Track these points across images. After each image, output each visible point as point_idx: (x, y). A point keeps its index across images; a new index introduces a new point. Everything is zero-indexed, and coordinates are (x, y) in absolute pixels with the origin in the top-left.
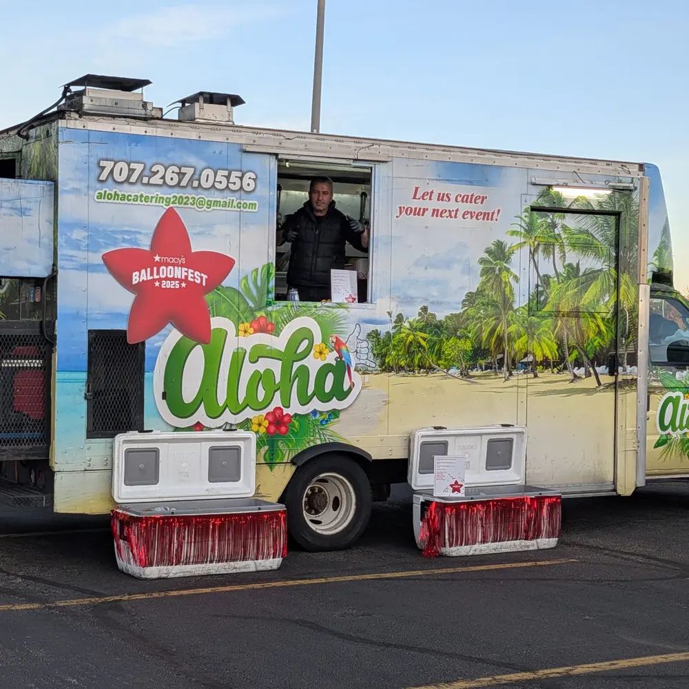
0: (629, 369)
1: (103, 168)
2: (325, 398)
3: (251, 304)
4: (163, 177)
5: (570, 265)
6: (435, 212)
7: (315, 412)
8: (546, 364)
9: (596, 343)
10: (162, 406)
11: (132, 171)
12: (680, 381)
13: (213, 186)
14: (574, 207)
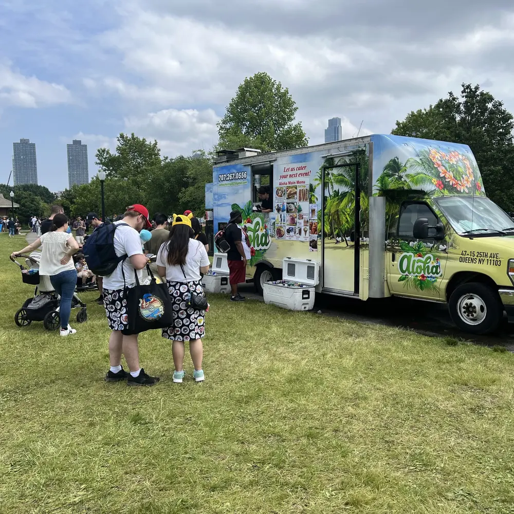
0: (365, 239)
1: (220, 177)
2: (263, 245)
3: (247, 214)
4: (229, 177)
5: (335, 191)
6: (291, 176)
7: (260, 250)
9: (346, 226)
11: (224, 177)
12: (412, 247)
13: (238, 178)
14: (339, 164)
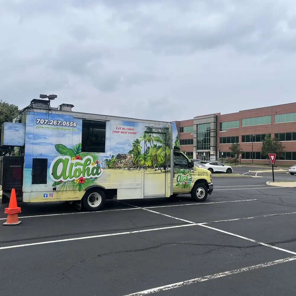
0: (168, 168)
1: (38, 120)
2: (94, 175)
3: (75, 153)
4: (53, 123)
5: (154, 145)
6: (122, 132)
7: (91, 178)
8: (149, 167)
9: (161, 162)
10: (52, 177)
11: (45, 121)
12: (181, 171)
13: (66, 125)
14: (155, 132)
